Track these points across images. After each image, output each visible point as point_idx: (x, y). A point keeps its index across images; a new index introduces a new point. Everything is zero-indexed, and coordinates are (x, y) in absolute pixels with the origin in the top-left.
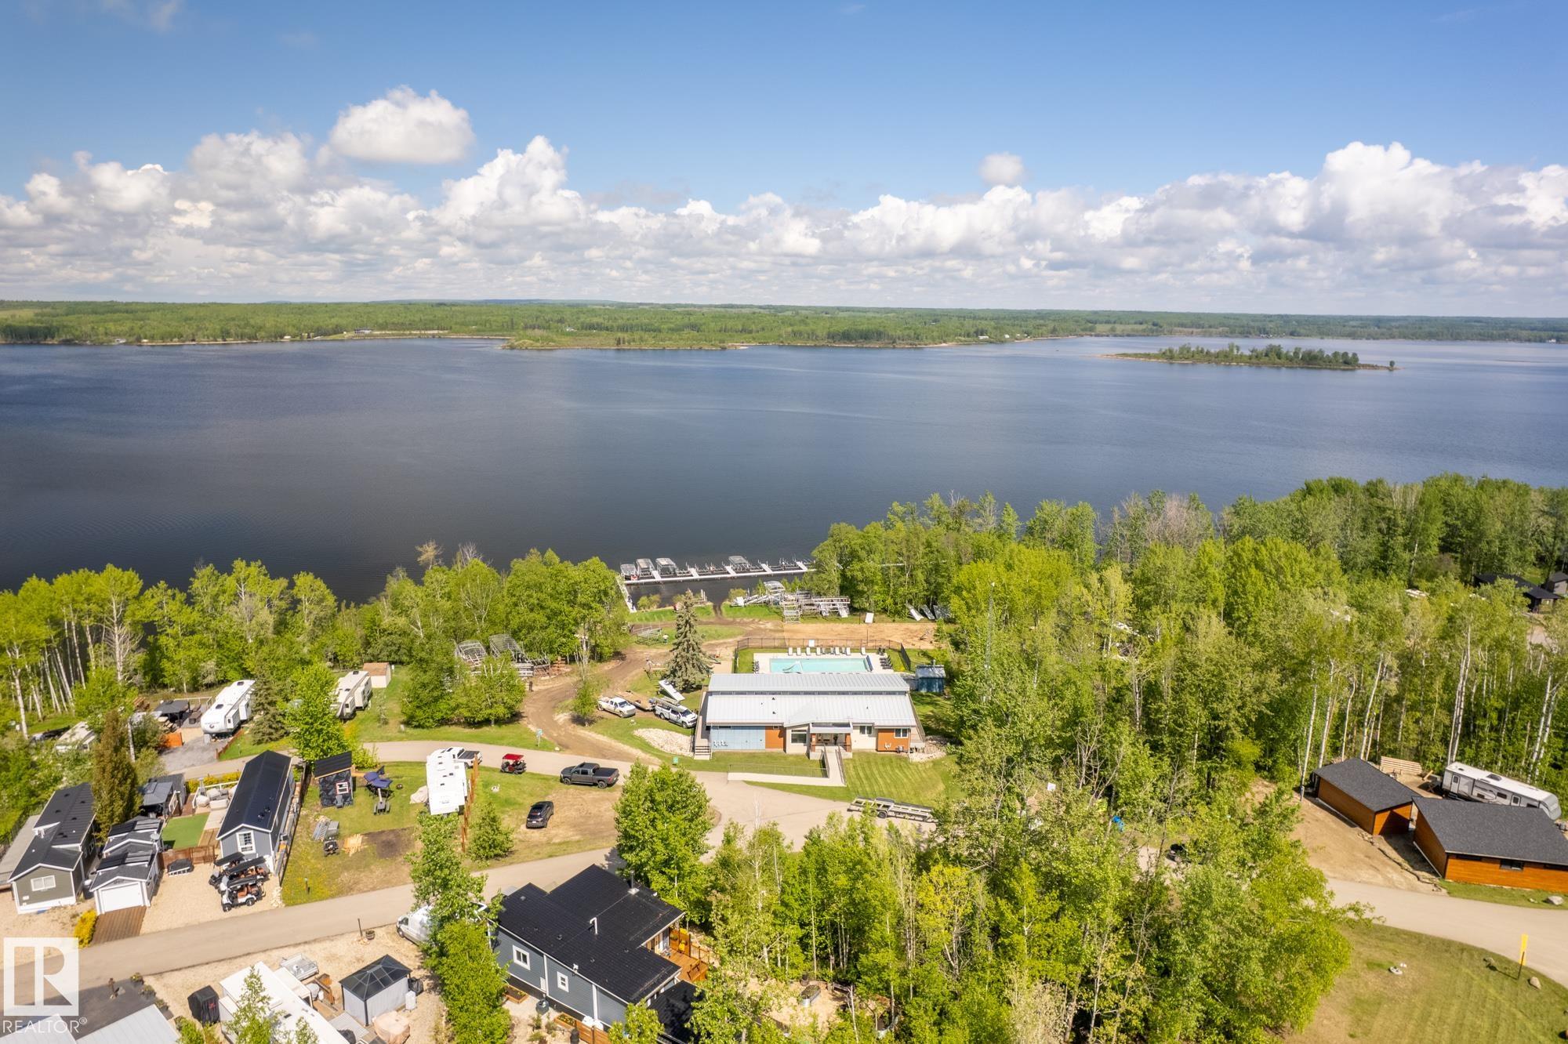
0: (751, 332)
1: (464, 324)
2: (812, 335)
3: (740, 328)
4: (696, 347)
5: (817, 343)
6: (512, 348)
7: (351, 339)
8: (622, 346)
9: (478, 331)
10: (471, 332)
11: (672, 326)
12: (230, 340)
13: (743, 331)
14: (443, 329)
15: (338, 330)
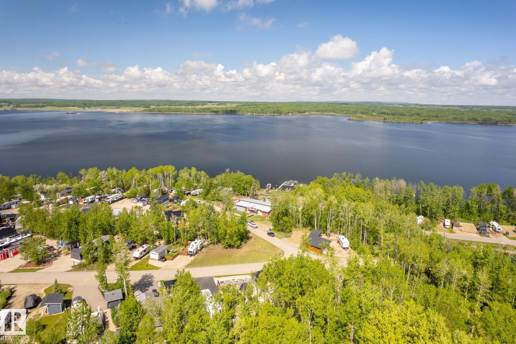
0: (438, 117)
1: (342, 111)
2: (462, 119)
3: (435, 115)
4: (412, 122)
5: (463, 122)
6: (350, 120)
7: (307, 115)
8: (386, 121)
9: (345, 113)
10: (343, 114)
11: (410, 114)
12: (275, 114)
13: (436, 116)
14: (335, 112)
15: (304, 112)
